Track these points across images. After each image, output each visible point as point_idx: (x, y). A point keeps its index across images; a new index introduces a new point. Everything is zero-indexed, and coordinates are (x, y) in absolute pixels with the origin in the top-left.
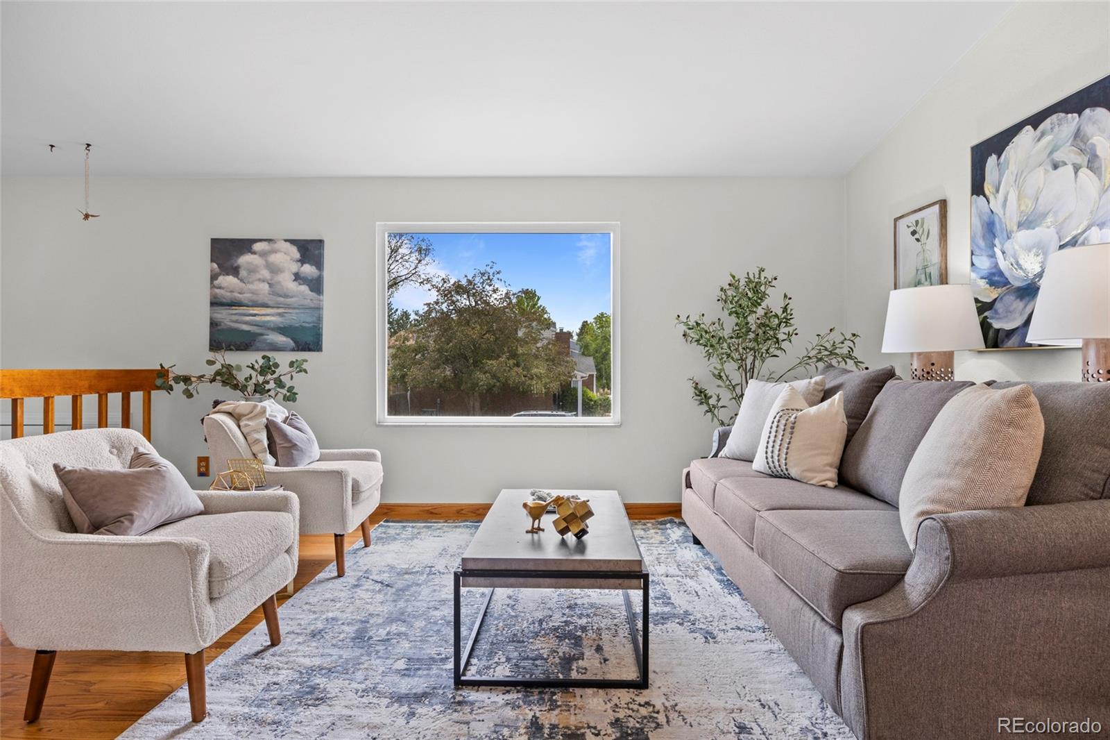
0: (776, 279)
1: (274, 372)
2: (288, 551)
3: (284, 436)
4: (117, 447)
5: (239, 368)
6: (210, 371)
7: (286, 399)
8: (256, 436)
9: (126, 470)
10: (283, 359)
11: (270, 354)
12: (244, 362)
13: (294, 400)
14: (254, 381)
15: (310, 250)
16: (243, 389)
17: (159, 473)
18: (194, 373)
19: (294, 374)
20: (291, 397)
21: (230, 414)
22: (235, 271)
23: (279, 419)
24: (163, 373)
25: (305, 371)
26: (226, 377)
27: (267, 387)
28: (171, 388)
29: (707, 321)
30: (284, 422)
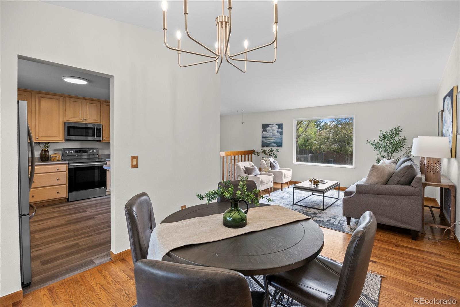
0: (402, 129)
1: (273, 152)
2: (271, 182)
3: (273, 165)
4: (250, 164)
5: (267, 150)
6: (262, 151)
7: (275, 157)
8: (268, 164)
9: (251, 167)
10: (275, 149)
11: (272, 148)
12: (268, 149)
13: (277, 157)
14: (269, 153)
15: (280, 126)
16: (267, 155)
17: (255, 168)
18: (259, 151)
19: (277, 152)
20: (276, 157)
21: (264, 160)
22: (266, 131)
23: (272, 162)
24: (254, 151)
25: (279, 151)
26: (264, 152)
27: (272, 155)
28: (255, 154)
29: (376, 142)
30: (273, 162)
